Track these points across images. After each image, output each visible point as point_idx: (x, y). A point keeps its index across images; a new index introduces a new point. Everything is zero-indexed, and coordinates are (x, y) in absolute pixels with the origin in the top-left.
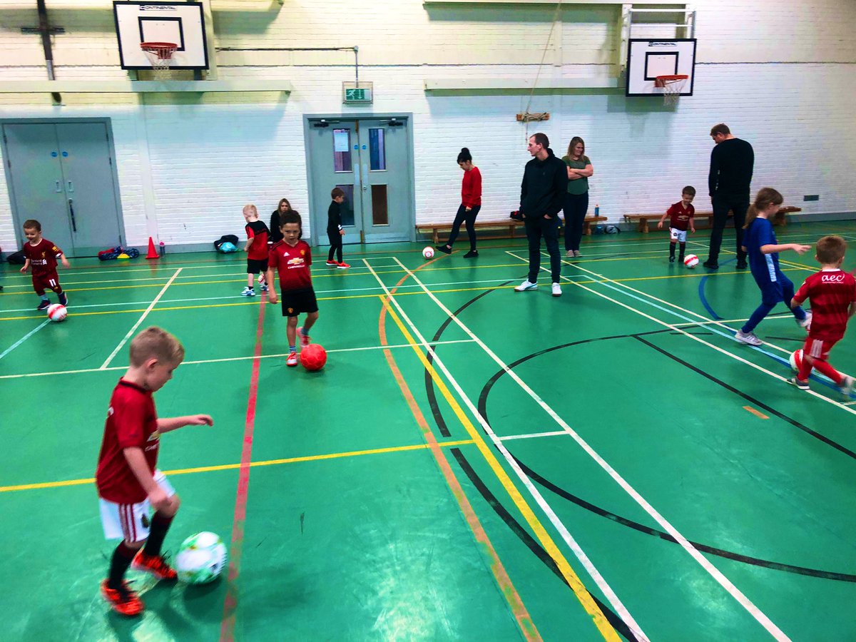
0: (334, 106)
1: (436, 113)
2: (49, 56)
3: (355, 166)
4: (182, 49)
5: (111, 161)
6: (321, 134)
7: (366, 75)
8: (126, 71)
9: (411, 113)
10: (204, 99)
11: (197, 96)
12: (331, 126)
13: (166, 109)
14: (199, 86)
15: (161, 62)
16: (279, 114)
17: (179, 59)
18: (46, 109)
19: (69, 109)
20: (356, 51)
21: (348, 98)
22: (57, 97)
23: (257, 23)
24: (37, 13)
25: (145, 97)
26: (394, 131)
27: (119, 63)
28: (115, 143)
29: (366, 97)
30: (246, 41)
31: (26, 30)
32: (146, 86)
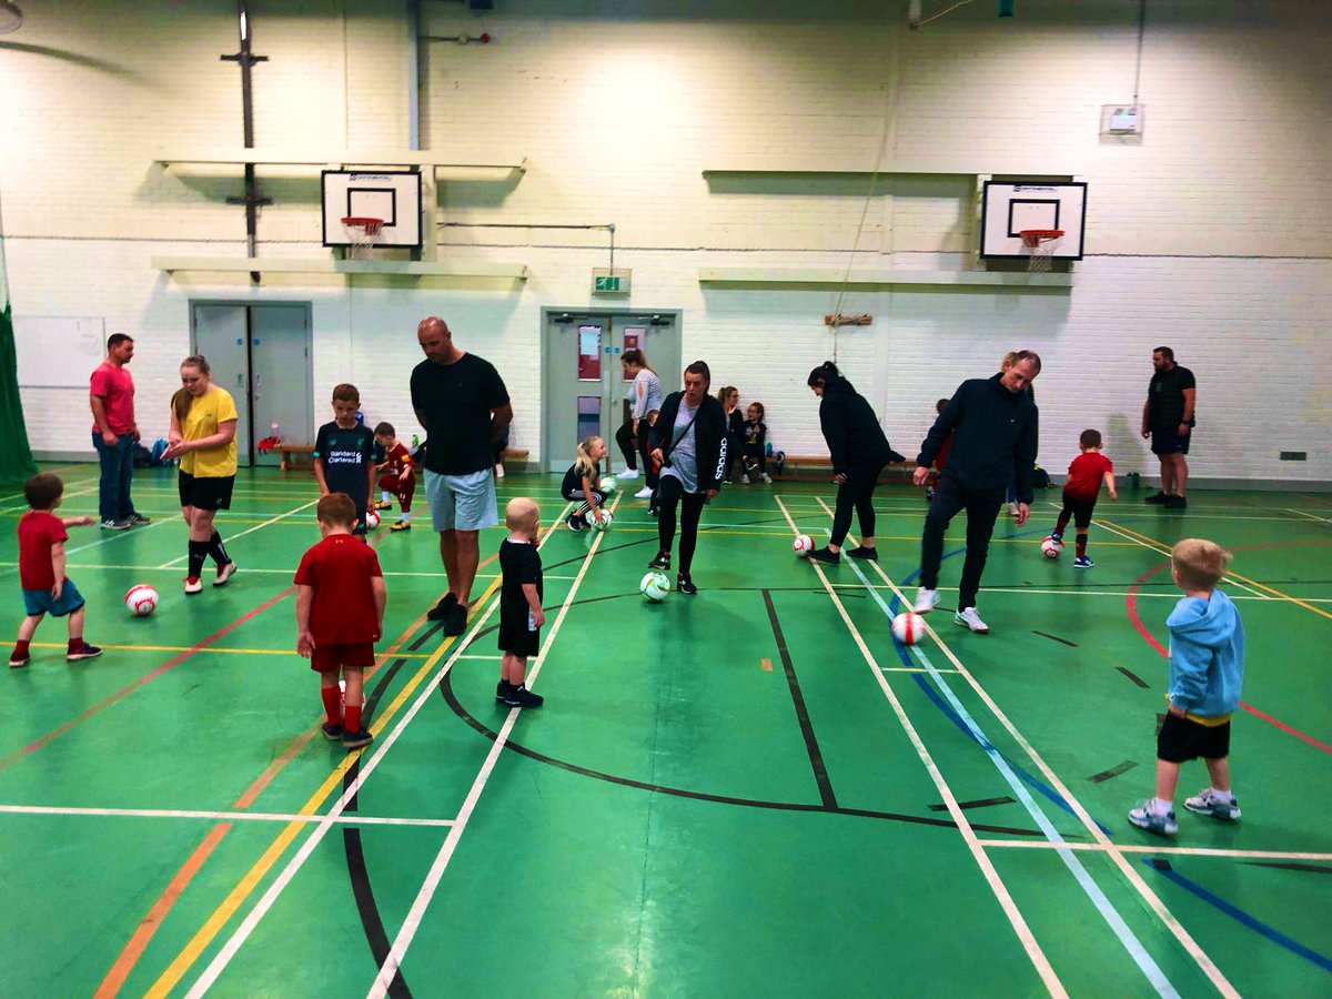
0: (580, 297)
1: (713, 310)
2: (251, 229)
3: (605, 374)
4: (393, 224)
5: (307, 353)
6: (563, 331)
7: (623, 261)
8: (329, 249)
9: (681, 311)
10: (420, 283)
11: (413, 280)
12: (576, 322)
13: (376, 294)
14: (414, 268)
15: (367, 239)
16: (511, 305)
17: (389, 236)
18: (243, 290)
19: (266, 292)
20: (612, 231)
21: (598, 288)
22: (256, 276)
23: (492, 194)
24: (243, 182)
25: (352, 279)
26: (657, 332)
27: (321, 239)
28: (314, 330)
29: (622, 288)
30: (478, 216)
31: (232, 200)
32: (353, 265)
